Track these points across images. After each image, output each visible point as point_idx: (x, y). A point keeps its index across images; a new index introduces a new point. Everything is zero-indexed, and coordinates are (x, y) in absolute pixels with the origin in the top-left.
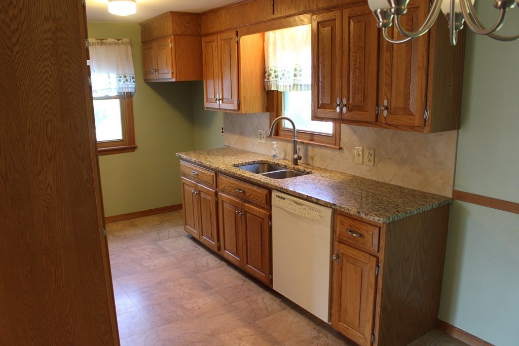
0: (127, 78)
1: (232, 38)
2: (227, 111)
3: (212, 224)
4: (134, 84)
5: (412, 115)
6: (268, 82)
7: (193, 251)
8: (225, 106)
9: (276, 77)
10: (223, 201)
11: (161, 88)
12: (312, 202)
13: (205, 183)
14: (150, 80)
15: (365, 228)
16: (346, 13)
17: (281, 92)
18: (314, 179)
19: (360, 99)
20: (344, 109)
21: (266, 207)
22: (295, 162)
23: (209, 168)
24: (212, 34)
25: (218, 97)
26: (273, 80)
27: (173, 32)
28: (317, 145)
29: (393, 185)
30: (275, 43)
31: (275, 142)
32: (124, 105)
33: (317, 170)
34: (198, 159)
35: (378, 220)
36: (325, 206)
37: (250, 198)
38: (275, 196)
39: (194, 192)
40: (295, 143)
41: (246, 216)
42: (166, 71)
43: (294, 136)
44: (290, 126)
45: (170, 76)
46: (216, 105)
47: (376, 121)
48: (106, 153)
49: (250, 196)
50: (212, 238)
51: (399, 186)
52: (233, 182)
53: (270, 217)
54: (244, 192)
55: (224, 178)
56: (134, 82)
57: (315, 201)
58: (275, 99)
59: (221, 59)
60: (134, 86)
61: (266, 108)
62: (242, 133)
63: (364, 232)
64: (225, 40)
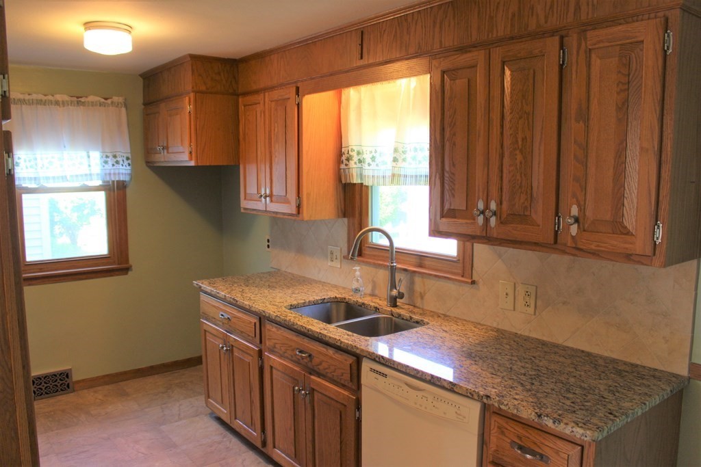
0: (118, 159)
1: (289, 98)
2: (278, 216)
3: (252, 402)
4: (129, 168)
5: (628, 233)
6: (347, 171)
7: (219, 443)
8: (274, 207)
9: (360, 161)
10: (271, 367)
11: (173, 176)
12: (443, 387)
13: (241, 334)
14: (155, 162)
15: (551, 445)
16: (497, 54)
17: (367, 187)
18: (433, 337)
19: (524, 203)
20: (493, 221)
21: (350, 385)
22: (393, 302)
23: (248, 311)
24: (257, 92)
25: (263, 192)
26: (355, 166)
27: (193, 88)
28: (431, 275)
29: (572, 349)
30: (359, 107)
31: (358, 268)
32: (112, 200)
33: (432, 316)
34: (229, 293)
35: (583, 435)
36: (467, 397)
37: (321, 367)
38: (369, 369)
39: (223, 347)
40: (393, 270)
41: (313, 397)
42: (181, 149)
43: (392, 260)
44: (384, 242)
45: (185, 157)
46: (260, 206)
47: (555, 243)
48: (81, 277)
49: (320, 364)
50: (252, 425)
51: (583, 351)
52: (290, 337)
53: (358, 405)
54: (310, 356)
55: (274, 329)
56: (129, 165)
57: (446, 385)
58: (357, 197)
59: (270, 132)
60: (129, 172)
61: (342, 210)
62: (300, 250)
63: (548, 452)
64: (277, 101)
